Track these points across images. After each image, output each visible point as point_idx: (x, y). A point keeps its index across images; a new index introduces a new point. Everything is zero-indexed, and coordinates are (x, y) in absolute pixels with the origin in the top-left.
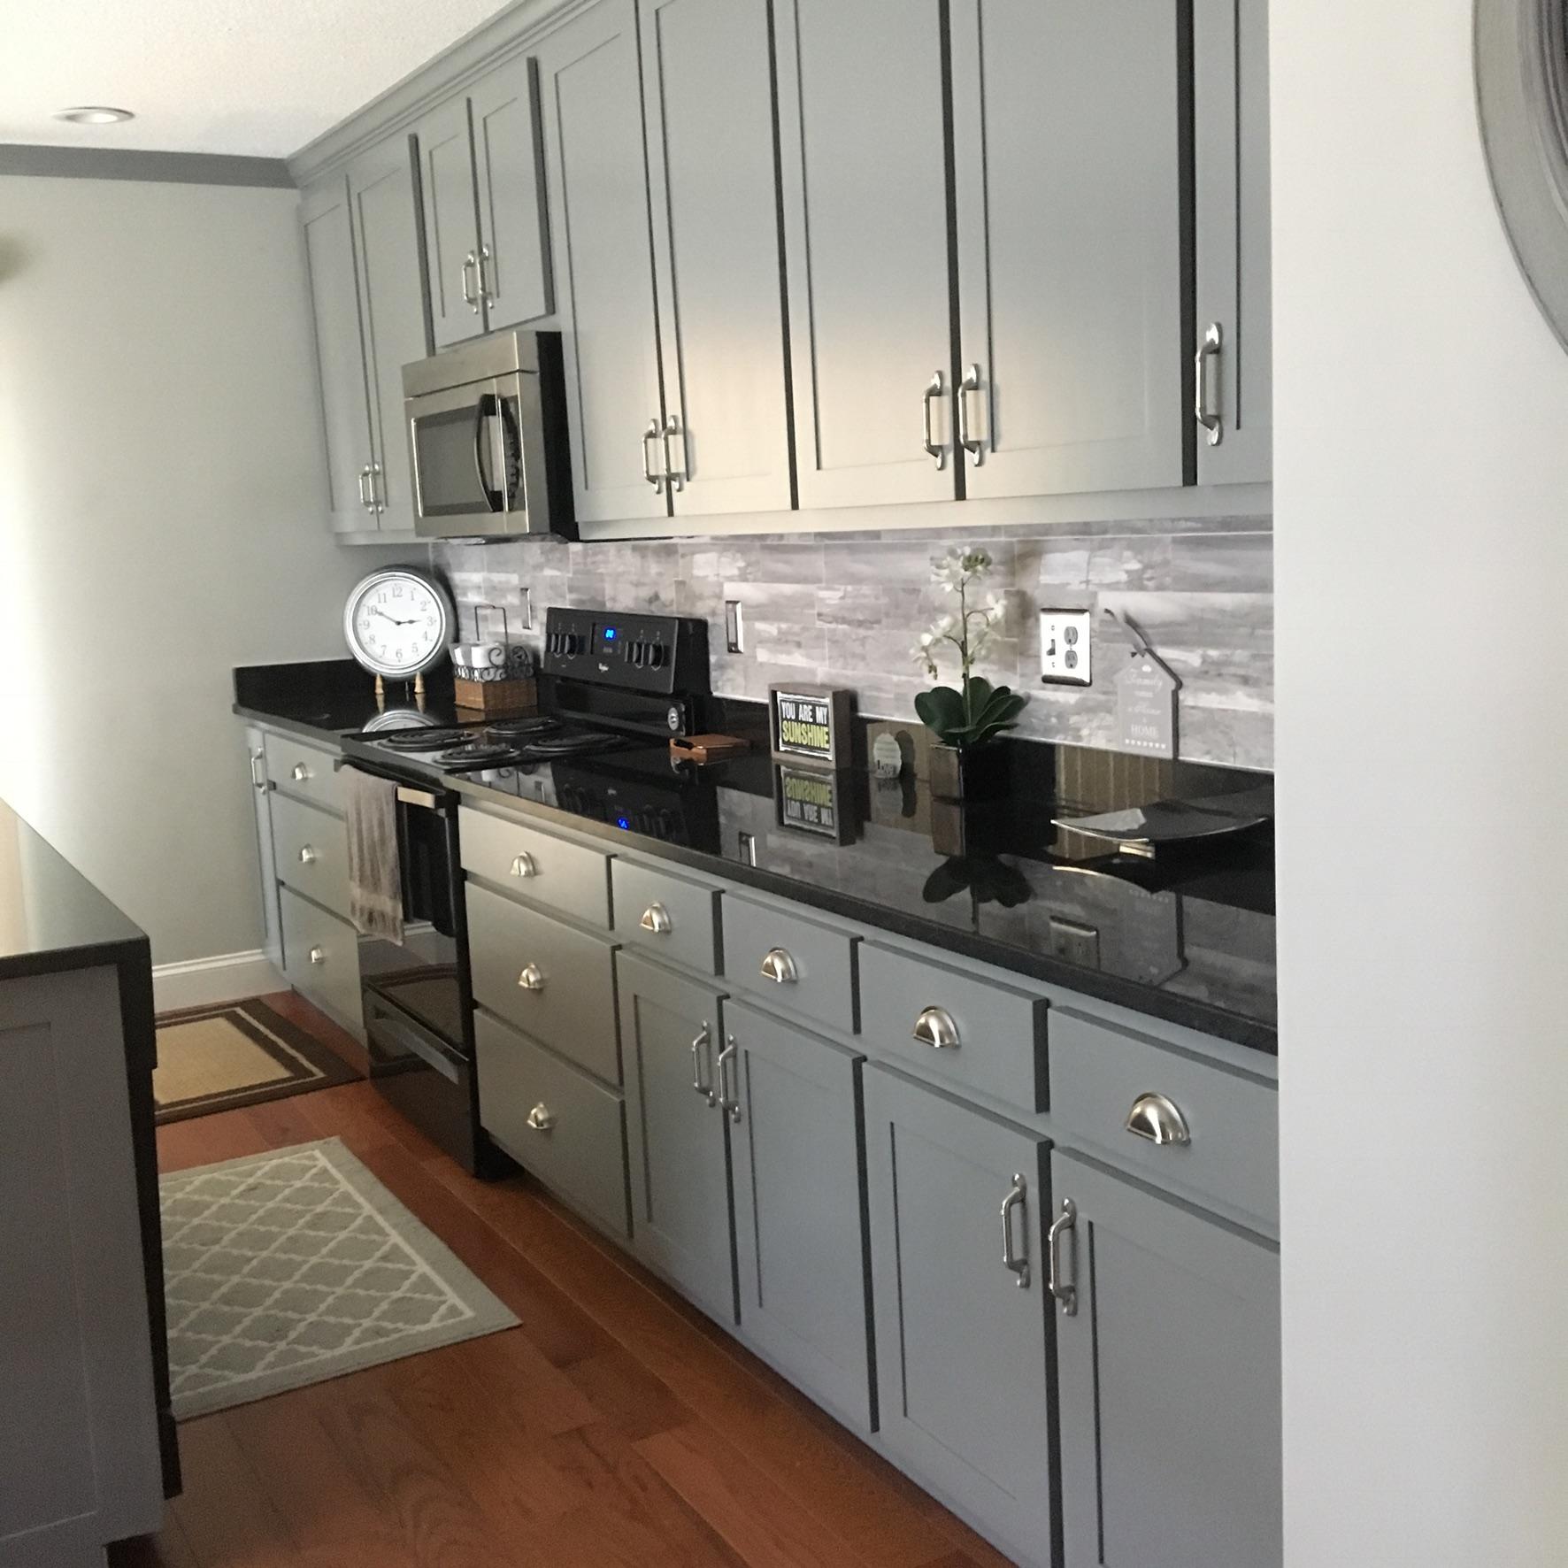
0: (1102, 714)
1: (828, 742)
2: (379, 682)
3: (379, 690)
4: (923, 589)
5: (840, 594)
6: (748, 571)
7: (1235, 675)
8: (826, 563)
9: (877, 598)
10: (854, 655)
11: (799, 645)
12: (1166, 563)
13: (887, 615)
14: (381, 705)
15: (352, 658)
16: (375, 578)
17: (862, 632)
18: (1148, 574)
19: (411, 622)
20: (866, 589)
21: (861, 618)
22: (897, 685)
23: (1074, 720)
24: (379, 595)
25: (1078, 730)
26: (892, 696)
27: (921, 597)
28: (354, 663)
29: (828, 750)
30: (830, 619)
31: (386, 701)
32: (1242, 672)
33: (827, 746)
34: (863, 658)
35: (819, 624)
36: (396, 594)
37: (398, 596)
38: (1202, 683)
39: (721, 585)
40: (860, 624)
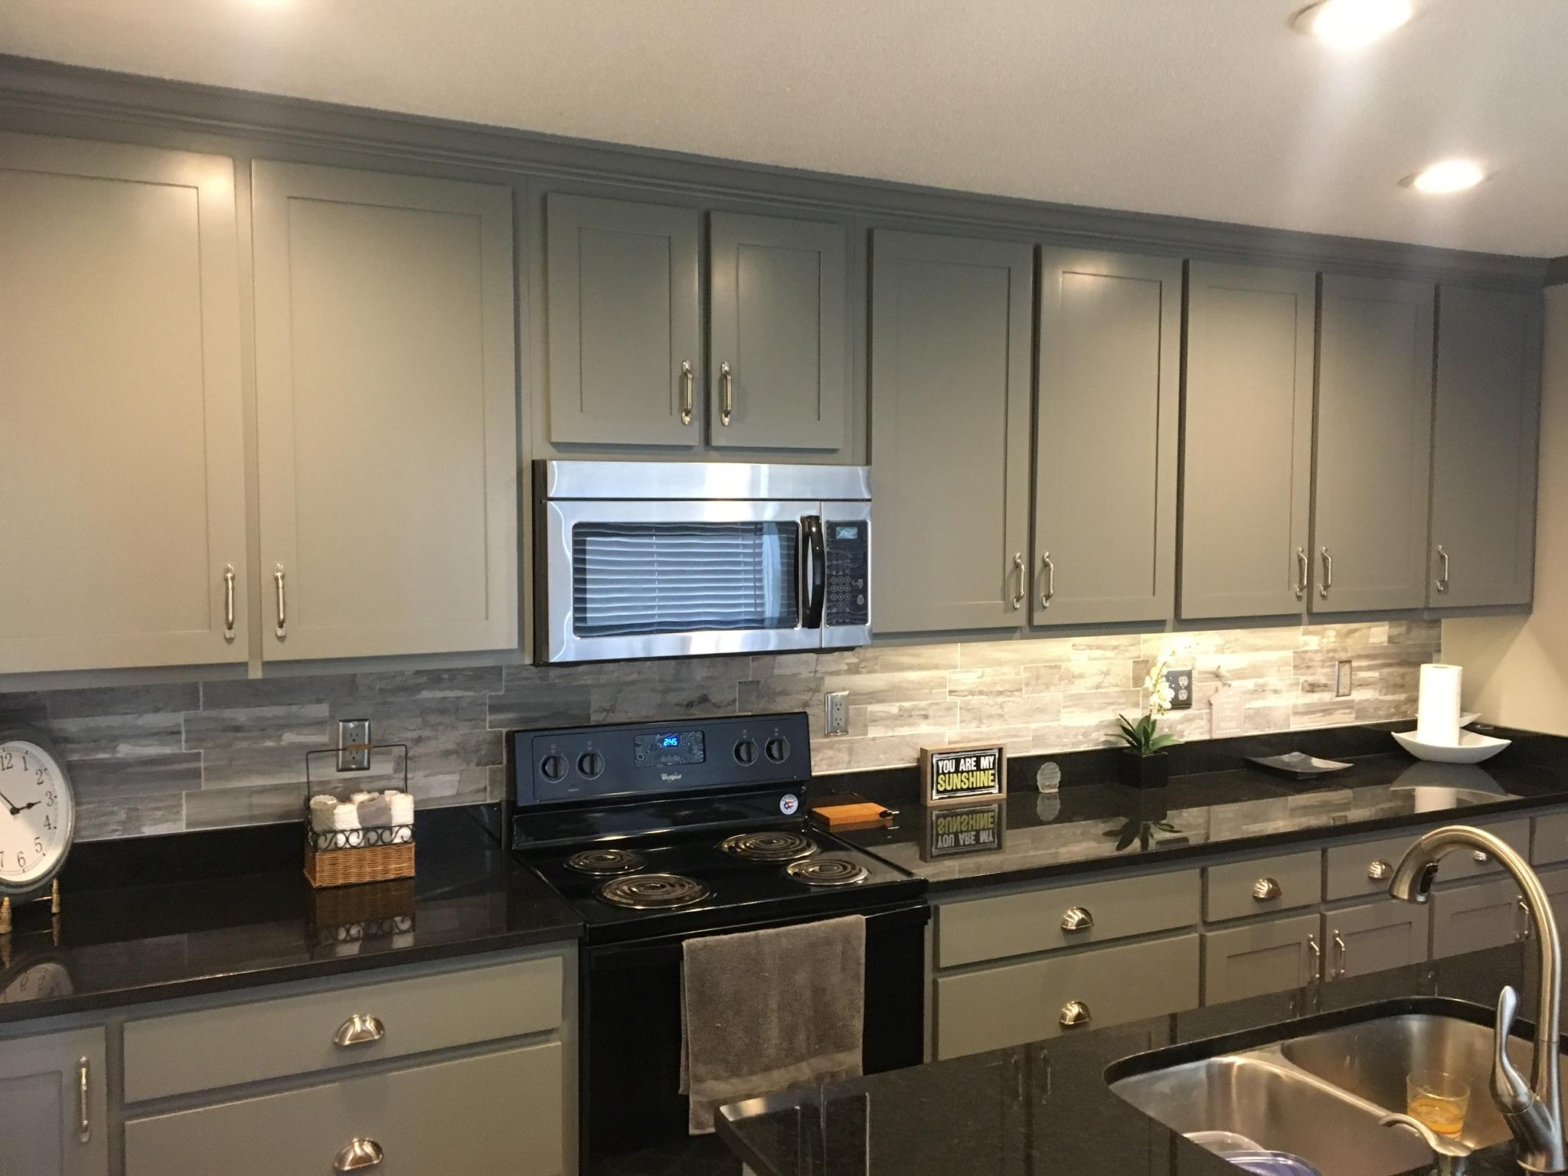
0: (1197, 721)
1: (993, 781)
4: (1064, 665)
5: (980, 674)
6: (861, 666)
7: (1270, 690)
8: (962, 654)
9: (1016, 674)
10: (990, 716)
11: (926, 717)
12: (1237, 640)
13: (1027, 685)
17: (1000, 700)
18: (1228, 645)
19: (30, 806)
20: (1005, 669)
21: (1001, 689)
22: (1035, 730)
23: (1179, 727)
25: (1183, 732)
26: (1031, 738)
27: (1062, 670)
29: (993, 787)
30: (966, 693)
32: (1273, 688)
33: (992, 784)
34: (1001, 716)
35: (949, 699)
38: (1254, 696)
39: (822, 679)
40: (1000, 693)
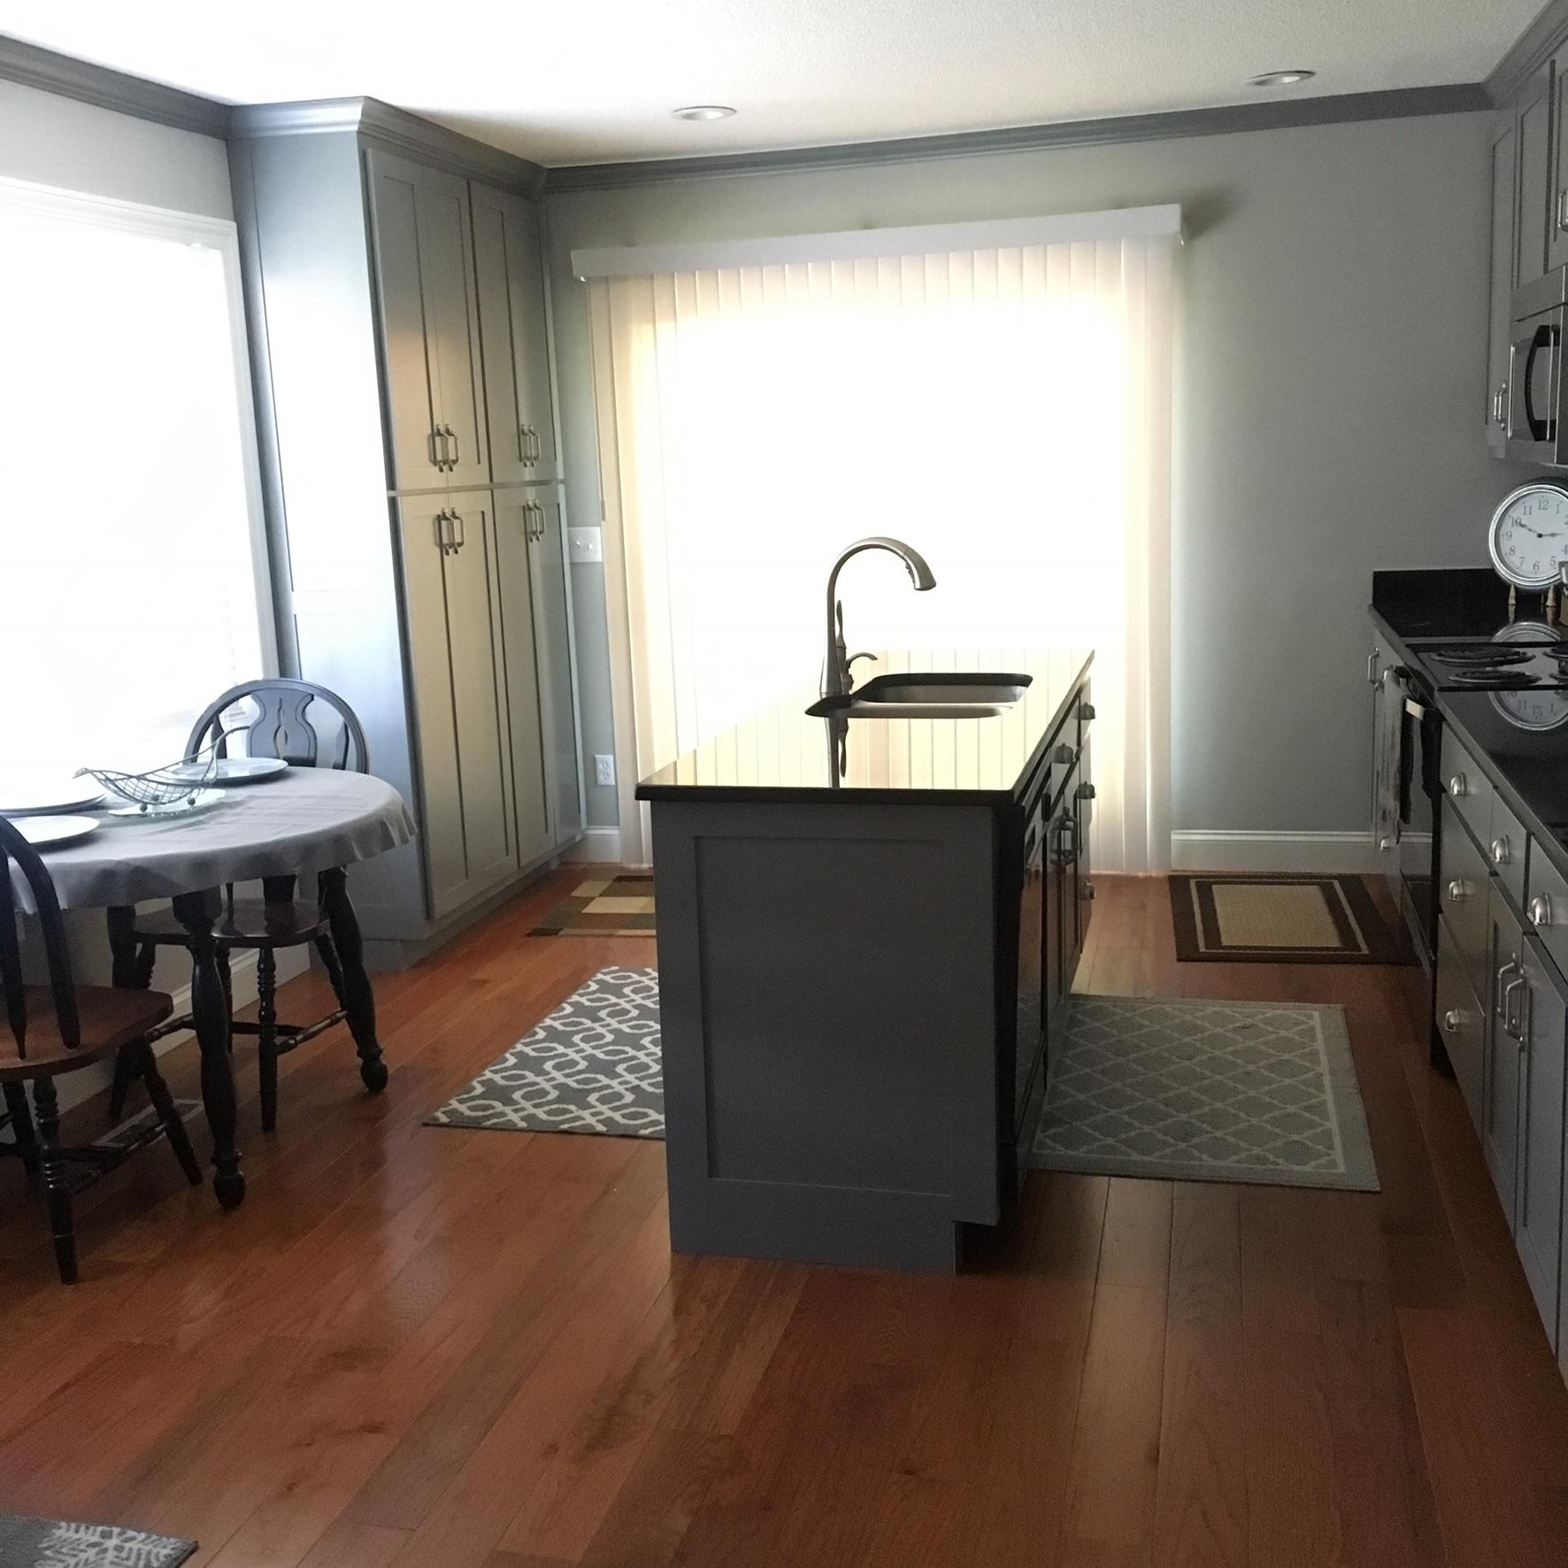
2: (1512, 593)
3: (1512, 601)
14: (1512, 616)
15: (1489, 567)
16: (1523, 491)
19: (1553, 535)
24: (1525, 507)
28: (1492, 573)
31: (1516, 611)
36: (1542, 507)
37: (1544, 509)
